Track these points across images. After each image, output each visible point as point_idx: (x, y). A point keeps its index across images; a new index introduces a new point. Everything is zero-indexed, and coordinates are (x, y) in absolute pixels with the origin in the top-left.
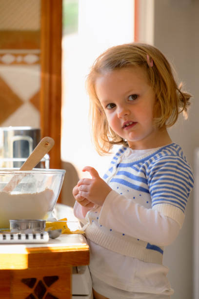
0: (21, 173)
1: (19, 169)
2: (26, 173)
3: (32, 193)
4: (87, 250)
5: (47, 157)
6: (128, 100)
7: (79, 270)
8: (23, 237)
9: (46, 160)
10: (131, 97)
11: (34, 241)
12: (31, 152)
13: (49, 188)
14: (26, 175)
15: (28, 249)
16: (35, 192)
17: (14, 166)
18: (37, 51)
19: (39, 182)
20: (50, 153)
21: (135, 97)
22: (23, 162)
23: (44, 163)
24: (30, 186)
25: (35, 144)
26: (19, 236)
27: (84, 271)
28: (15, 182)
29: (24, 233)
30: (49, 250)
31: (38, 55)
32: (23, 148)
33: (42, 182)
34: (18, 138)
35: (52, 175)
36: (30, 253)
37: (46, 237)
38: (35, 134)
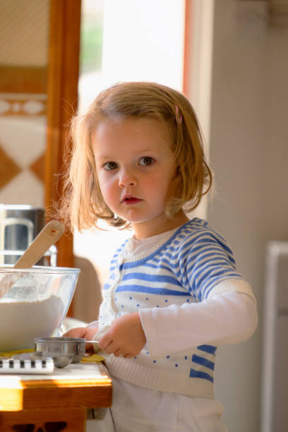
0: (16, 272)
1: (13, 266)
2: (23, 273)
3: (31, 302)
4: (109, 385)
5: (53, 249)
6: (139, 164)
7: (95, 413)
8: (17, 365)
9: (52, 253)
10: (143, 160)
11: (34, 370)
12: (30, 243)
13: (55, 294)
14: (22, 275)
15: (23, 381)
16: (35, 300)
17: (6, 262)
18: (42, 97)
19: (41, 285)
20: (57, 245)
21: (148, 160)
22: (19, 256)
23: (49, 258)
24: (28, 291)
25: (37, 230)
26: (11, 363)
27: (104, 415)
28: (6, 285)
29: (19, 359)
30: (55, 385)
31: (44, 102)
32: (19, 236)
33: (46, 285)
34: (12, 221)
35: (60, 276)
36: (26, 388)
37: (50, 365)
38: (37, 217)
